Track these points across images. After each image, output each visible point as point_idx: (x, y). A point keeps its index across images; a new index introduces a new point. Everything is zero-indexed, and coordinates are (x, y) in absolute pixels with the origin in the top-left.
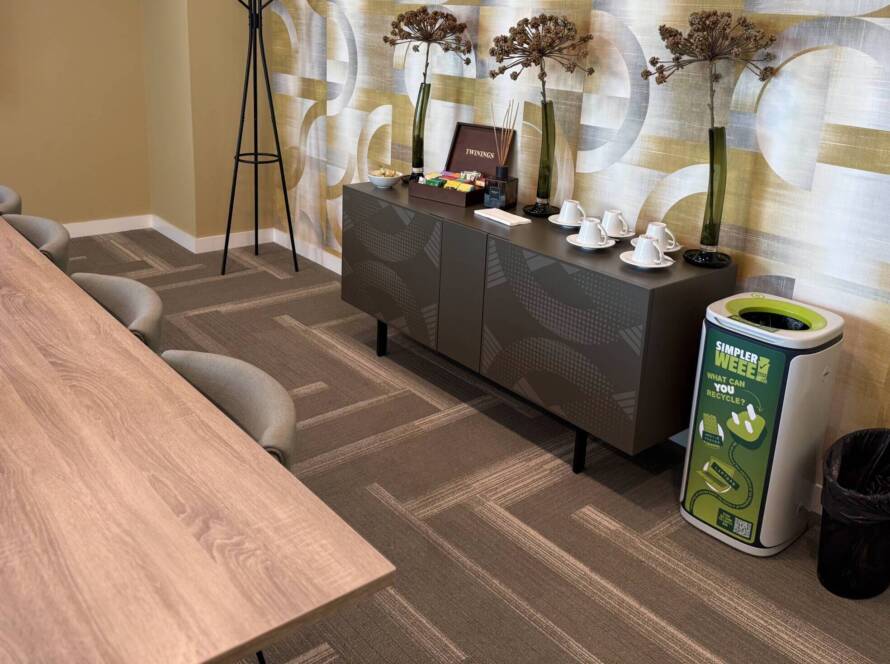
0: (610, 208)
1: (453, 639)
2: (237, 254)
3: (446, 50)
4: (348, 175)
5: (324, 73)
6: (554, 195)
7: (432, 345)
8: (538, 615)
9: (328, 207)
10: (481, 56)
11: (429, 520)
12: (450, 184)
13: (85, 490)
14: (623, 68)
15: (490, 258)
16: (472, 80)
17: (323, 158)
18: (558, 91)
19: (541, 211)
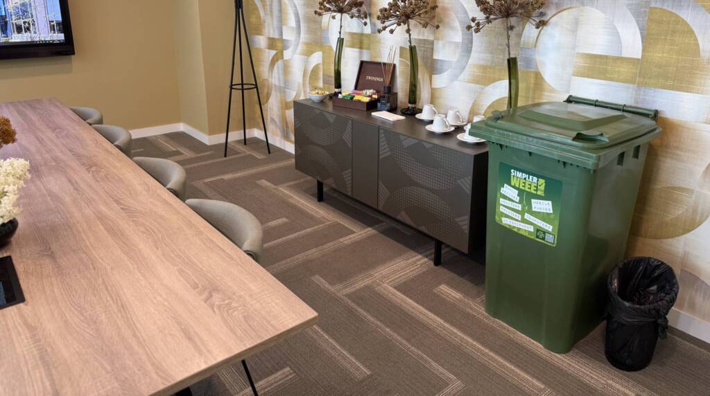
0: (451, 108)
1: (363, 363)
2: (233, 144)
3: (352, 17)
4: (298, 95)
5: (281, 34)
6: (419, 101)
7: (349, 194)
8: (413, 348)
9: (287, 114)
10: (373, 20)
11: (348, 296)
12: (357, 98)
13: (141, 278)
14: (457, 24)
15: (381, 140)
16: (368, 36)
17: (282, 85)
18: (420, 40)
19: (411, 112)
